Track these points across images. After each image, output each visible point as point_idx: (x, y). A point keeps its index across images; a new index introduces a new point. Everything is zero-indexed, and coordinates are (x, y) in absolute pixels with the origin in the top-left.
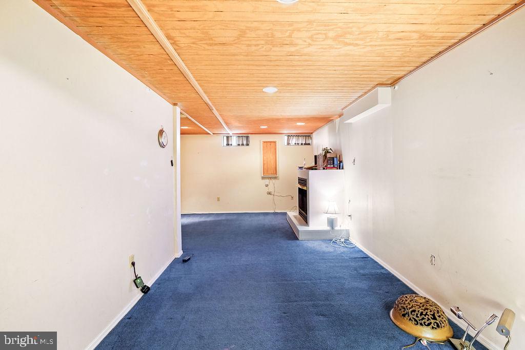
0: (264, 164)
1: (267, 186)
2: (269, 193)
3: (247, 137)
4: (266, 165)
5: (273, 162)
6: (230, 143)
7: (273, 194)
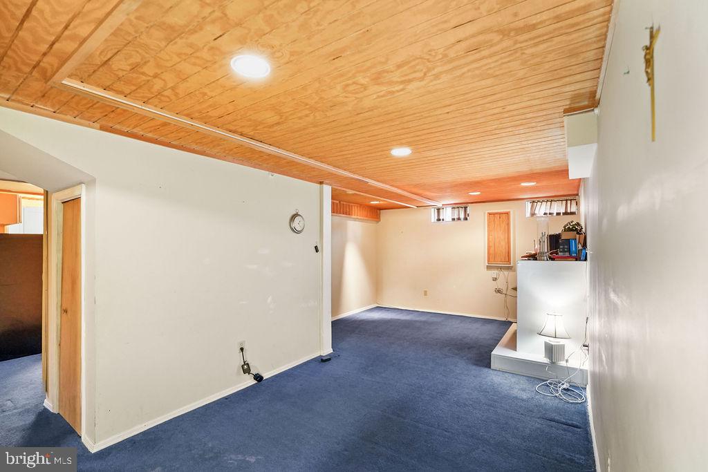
0: (489, 247)
1: (495, 279)
2: (499, 291)
3: (466, 208)
4: (492, 249)
5: (503, 243)
6: (441, 218)
7: (504, 292)
